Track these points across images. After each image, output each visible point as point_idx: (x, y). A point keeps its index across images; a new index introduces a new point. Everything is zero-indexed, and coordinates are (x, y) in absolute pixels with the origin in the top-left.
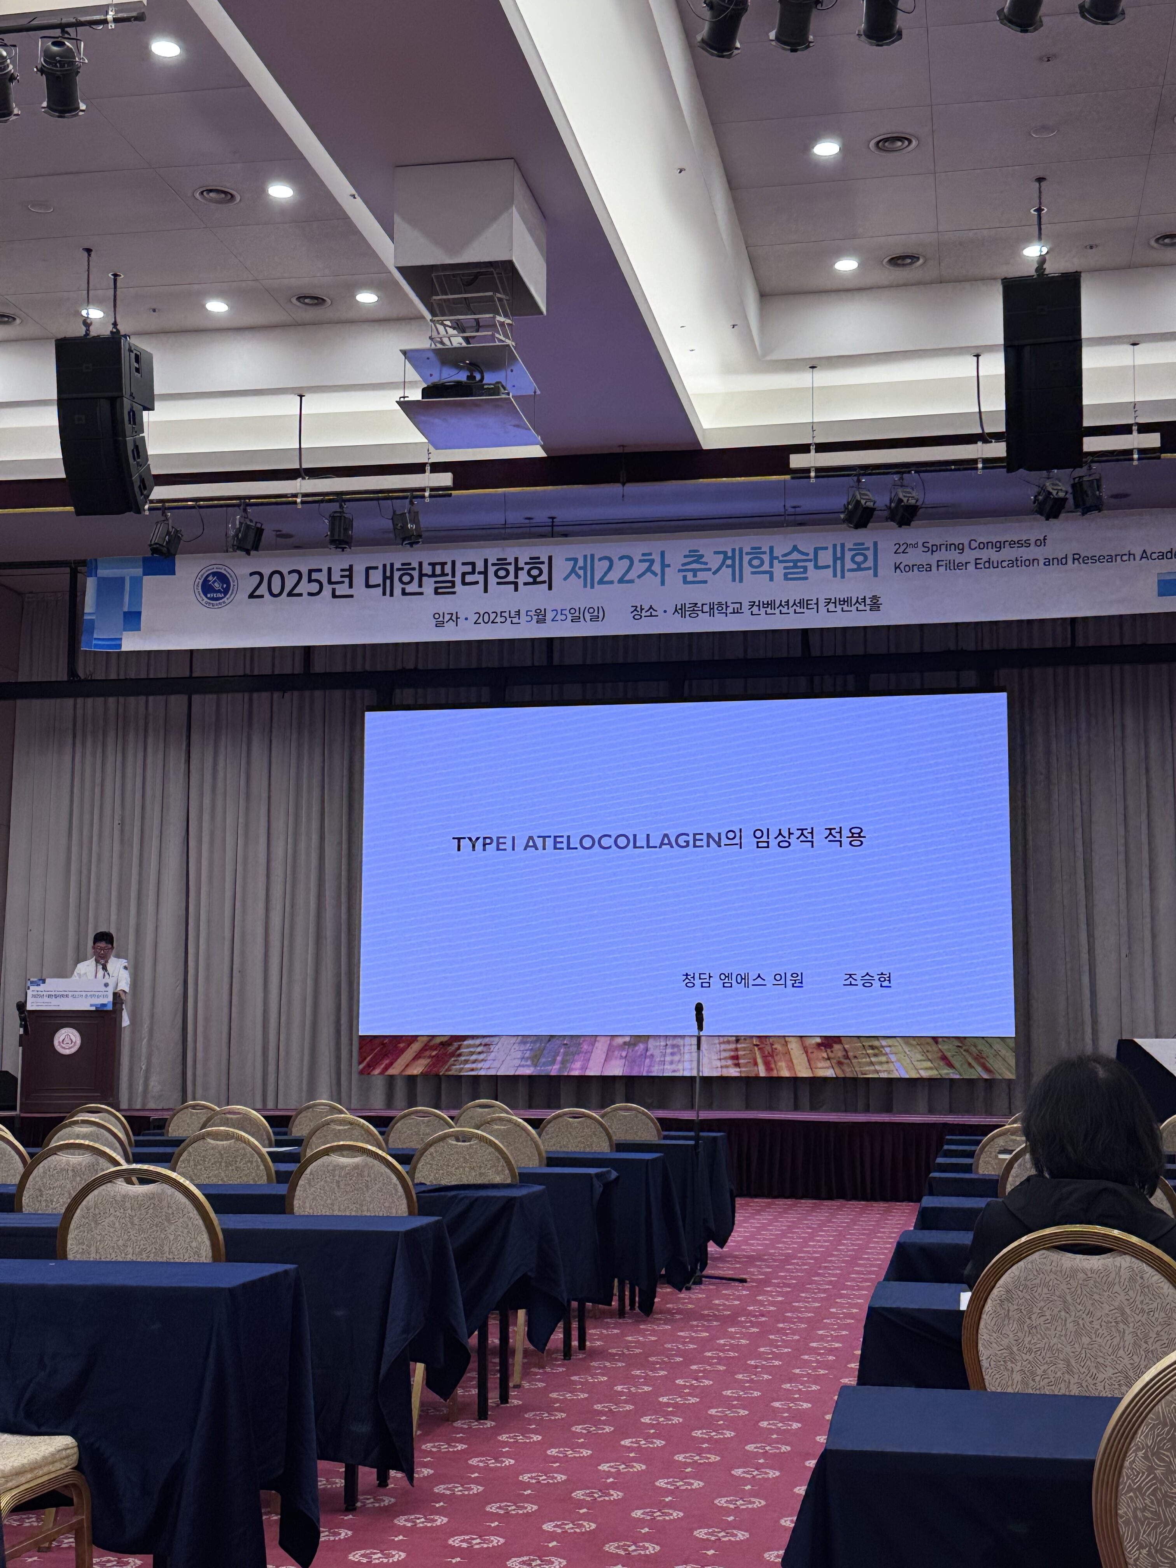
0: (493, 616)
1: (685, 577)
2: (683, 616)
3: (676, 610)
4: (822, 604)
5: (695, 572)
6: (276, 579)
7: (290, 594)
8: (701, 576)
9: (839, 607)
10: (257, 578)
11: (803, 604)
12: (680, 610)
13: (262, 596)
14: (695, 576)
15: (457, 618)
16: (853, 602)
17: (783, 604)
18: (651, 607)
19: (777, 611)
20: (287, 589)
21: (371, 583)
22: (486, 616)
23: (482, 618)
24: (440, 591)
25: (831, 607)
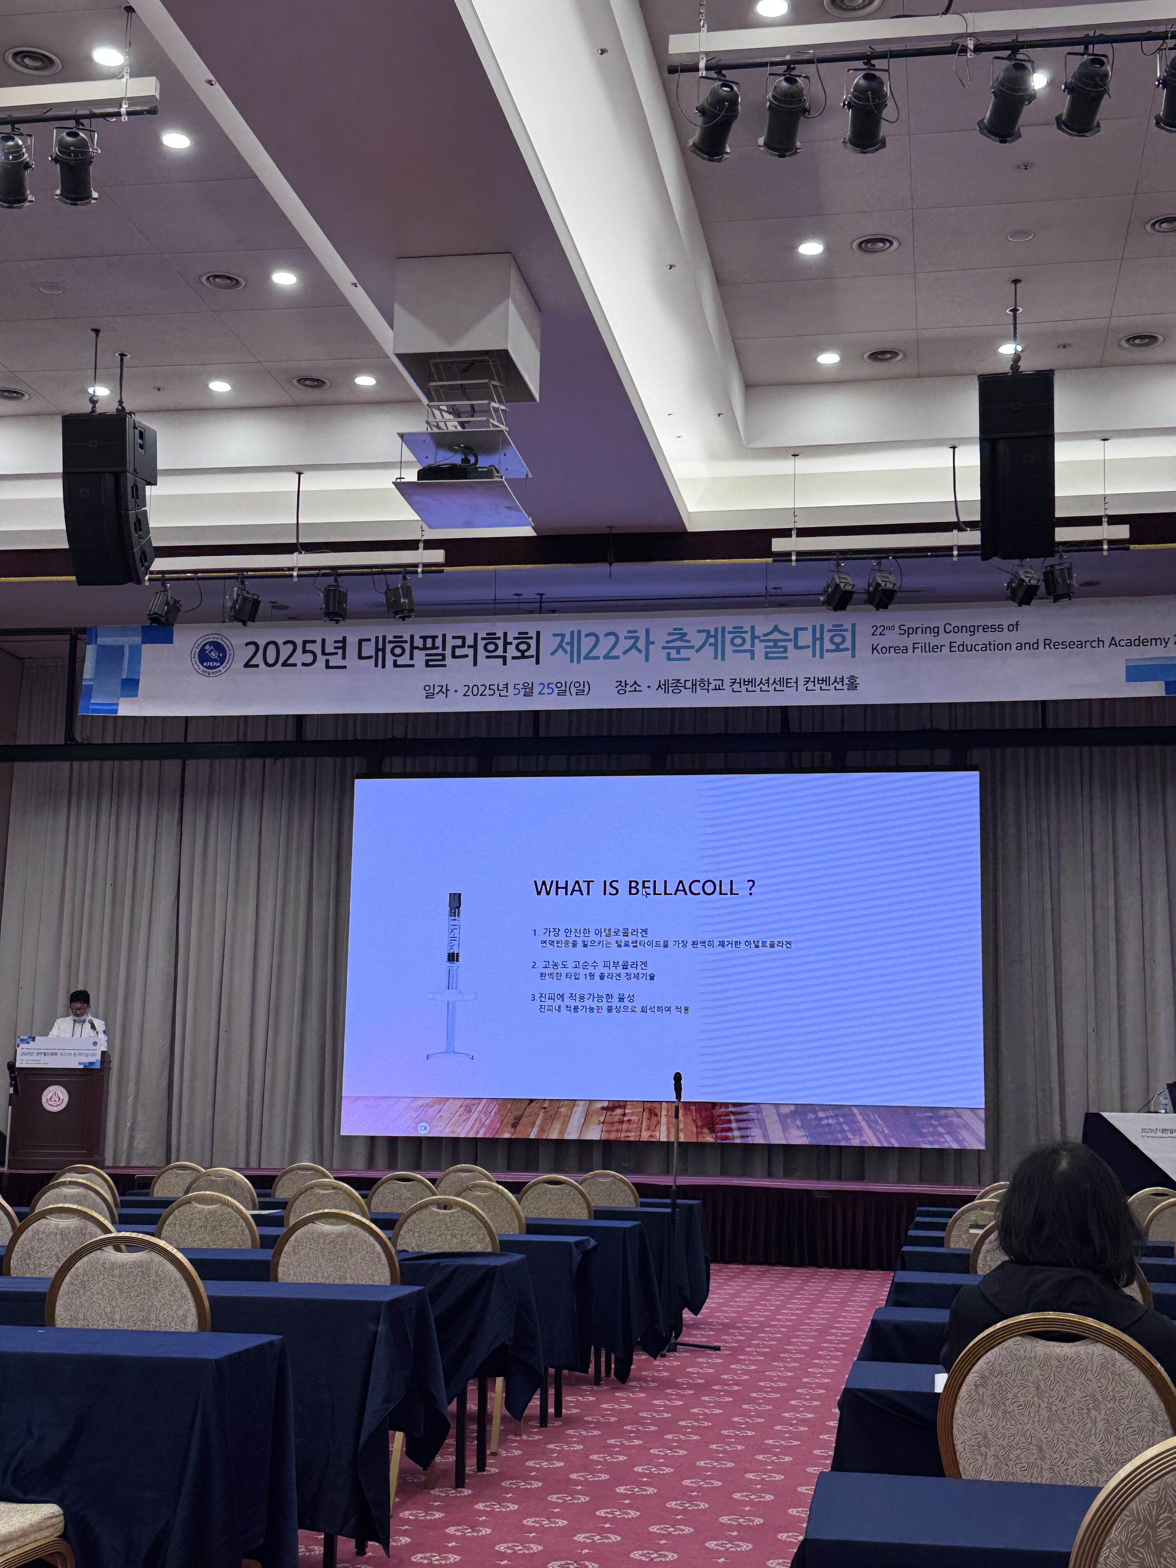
0: (481, 689)
1: (669, 654)
2: (666, 691)
3: (659, 686)
4: (801, 682)
5: (678, 649)
6: (271, 650)
7: (285, 664)
8: (684, 653)
9: (818, 686)
10: (252, 648)
11: (784, 682)
12: (664, 686)
13: (257, 666)
14: (678, 653)
15: (447, 690)
16: (832, 682)
17: (763, 681)
18: (635, 683)
19: (758, 689)
20: (281, 660)
21: (363, 655)
22: (475, 689)
23: (471, 690)
24: (430, 663)
25: (810, 685)
